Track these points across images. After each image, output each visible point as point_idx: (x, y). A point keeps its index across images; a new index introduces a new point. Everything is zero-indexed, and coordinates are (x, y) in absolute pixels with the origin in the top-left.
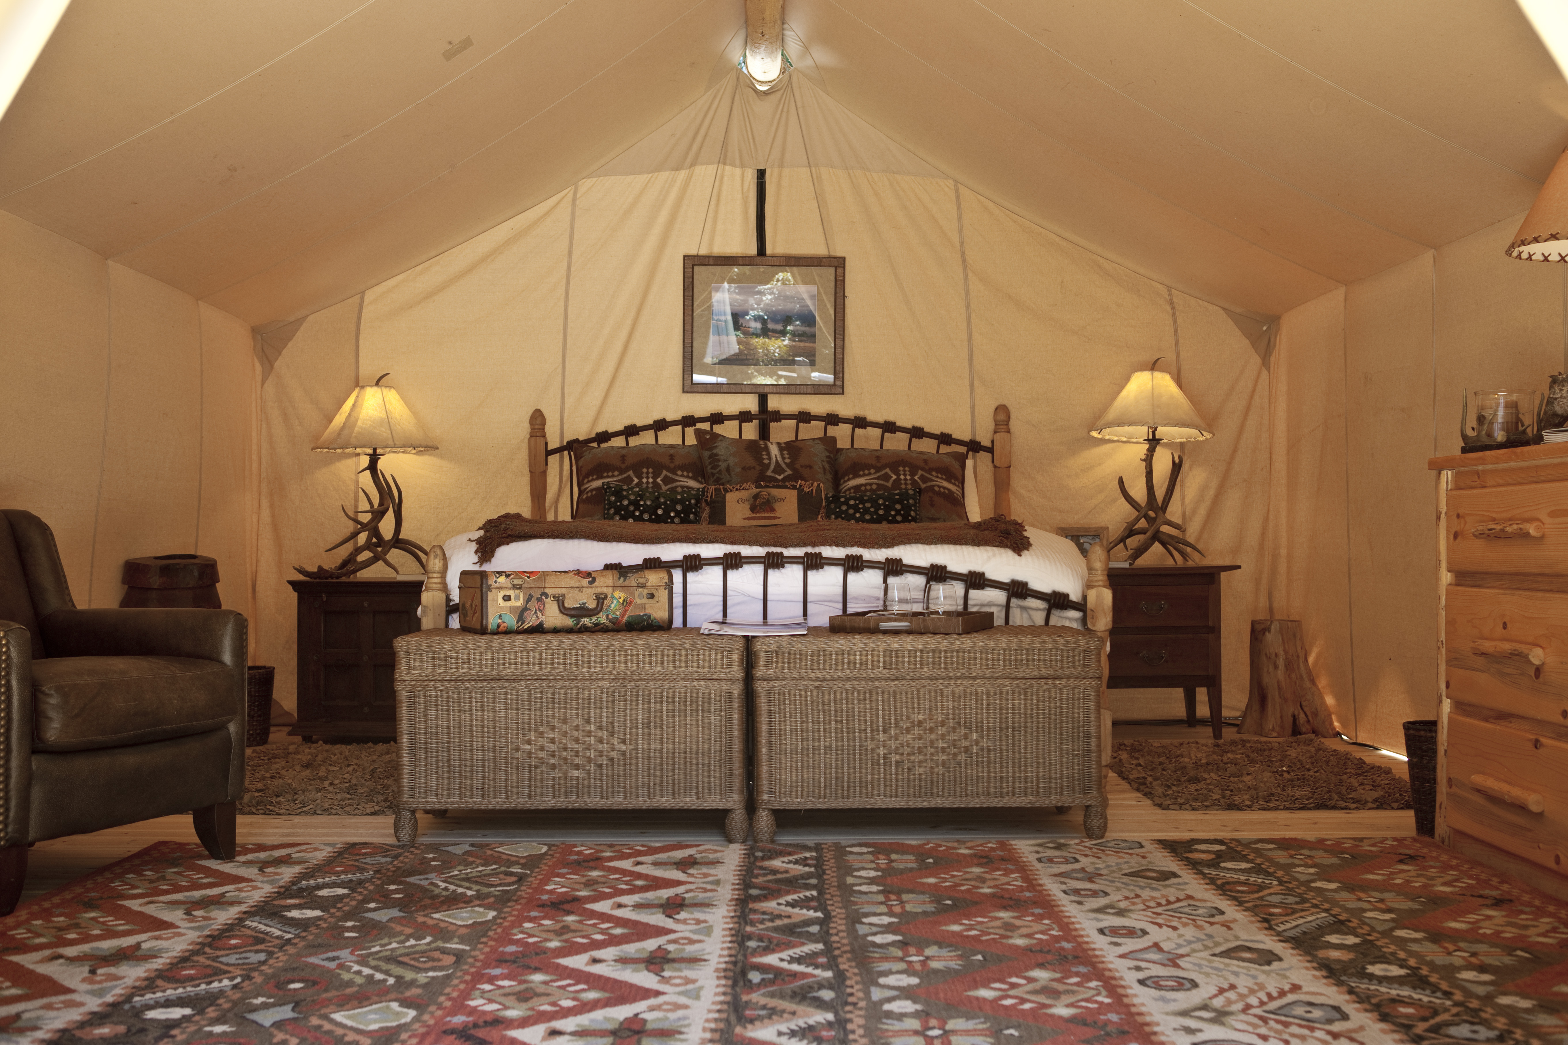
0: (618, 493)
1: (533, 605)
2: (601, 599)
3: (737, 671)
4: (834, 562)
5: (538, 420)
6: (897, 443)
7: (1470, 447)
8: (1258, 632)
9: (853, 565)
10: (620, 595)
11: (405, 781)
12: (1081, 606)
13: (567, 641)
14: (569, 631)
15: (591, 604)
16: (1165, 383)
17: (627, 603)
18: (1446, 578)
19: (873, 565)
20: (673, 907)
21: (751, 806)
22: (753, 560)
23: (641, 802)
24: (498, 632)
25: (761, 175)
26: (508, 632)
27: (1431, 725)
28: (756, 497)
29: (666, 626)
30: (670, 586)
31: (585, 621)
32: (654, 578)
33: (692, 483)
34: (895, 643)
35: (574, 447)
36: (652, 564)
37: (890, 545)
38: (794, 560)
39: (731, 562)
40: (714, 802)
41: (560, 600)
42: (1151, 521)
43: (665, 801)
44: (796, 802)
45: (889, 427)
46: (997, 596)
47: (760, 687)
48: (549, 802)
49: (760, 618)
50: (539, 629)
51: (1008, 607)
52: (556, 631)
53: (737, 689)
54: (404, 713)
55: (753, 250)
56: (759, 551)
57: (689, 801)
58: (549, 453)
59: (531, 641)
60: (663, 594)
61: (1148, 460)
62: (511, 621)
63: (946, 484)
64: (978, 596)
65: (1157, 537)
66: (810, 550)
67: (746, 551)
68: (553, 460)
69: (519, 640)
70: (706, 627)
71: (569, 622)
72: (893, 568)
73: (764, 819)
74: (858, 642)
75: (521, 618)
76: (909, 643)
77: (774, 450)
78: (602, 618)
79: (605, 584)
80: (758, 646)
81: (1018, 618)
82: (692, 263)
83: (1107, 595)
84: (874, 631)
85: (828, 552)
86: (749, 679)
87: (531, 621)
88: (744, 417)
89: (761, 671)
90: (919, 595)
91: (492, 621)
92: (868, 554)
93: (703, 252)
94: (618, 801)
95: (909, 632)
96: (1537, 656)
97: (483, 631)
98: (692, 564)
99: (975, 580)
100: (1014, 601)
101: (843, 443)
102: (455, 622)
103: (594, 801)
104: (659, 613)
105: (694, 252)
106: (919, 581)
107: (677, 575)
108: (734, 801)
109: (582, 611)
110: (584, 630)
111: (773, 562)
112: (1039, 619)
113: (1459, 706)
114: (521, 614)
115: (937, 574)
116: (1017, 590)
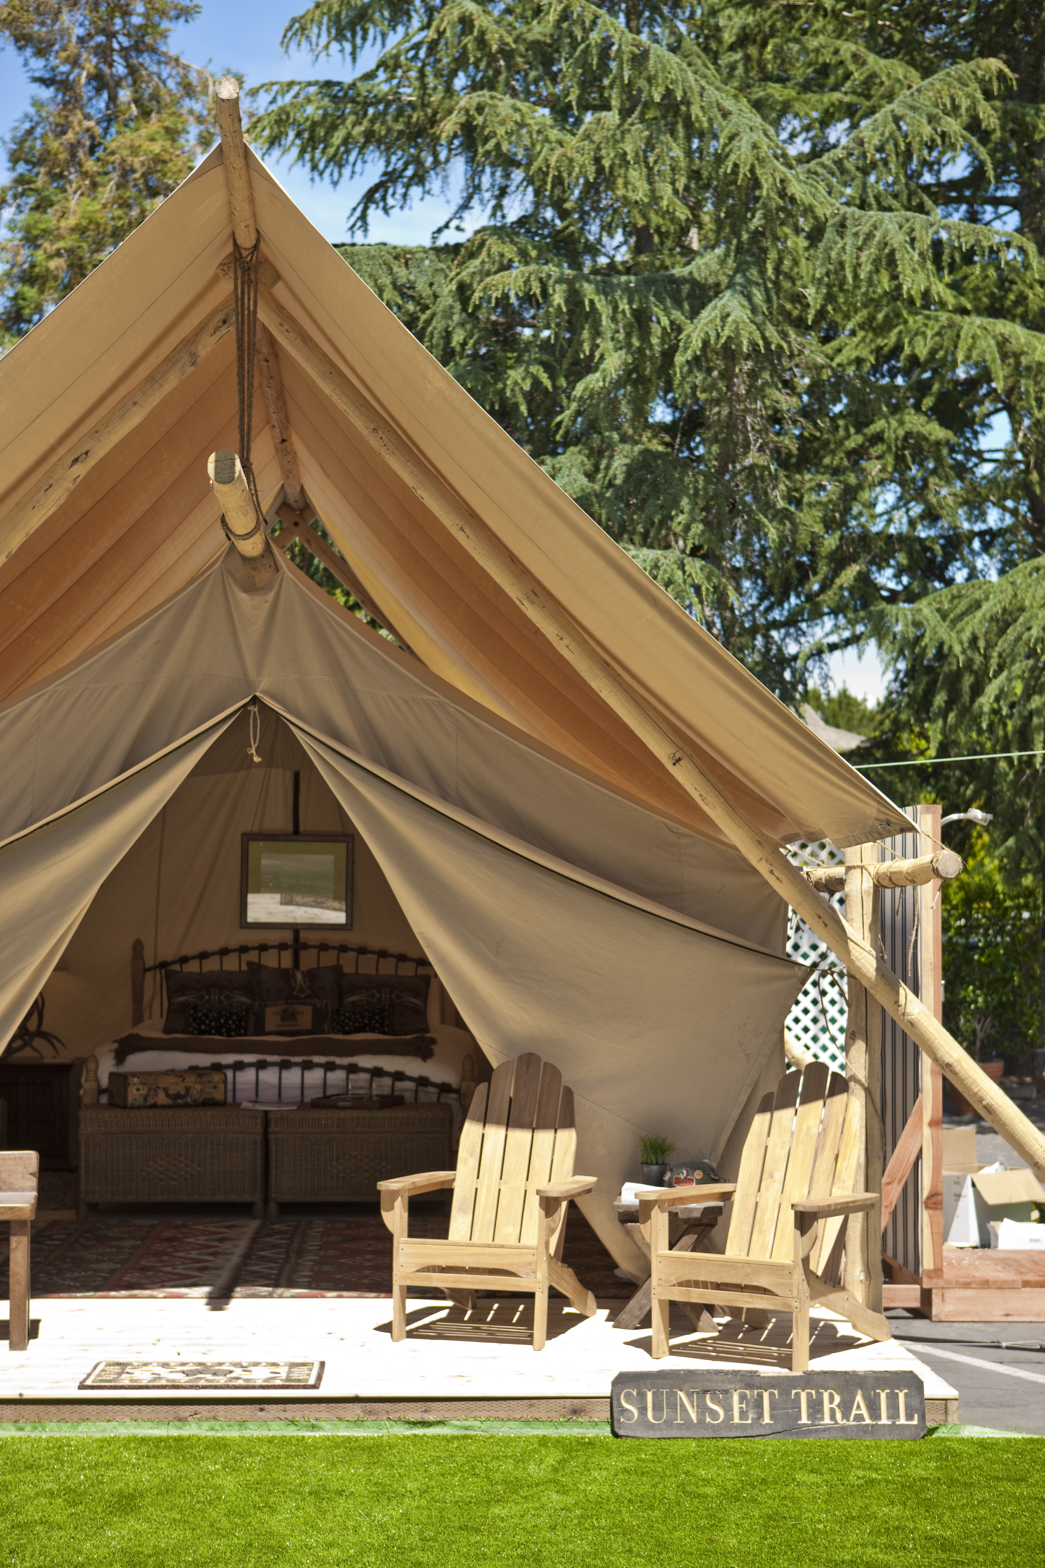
0: (195, 1008)
1: (152, 1093)
2: (188, 1089)
3: (259, 1129)
4: (319, 1065)
5: (138, 947)
6: (387, 968)
9: (330, 1067)
10: (198, 1087)
11: (83, 1187)
12: (458, 1091)
13: (170, 1113)
14: (170, 1107)
15: (183, 1092)
17: (201, 1091)
19: (341, 1067)
20: (221, 1240)
21: (266, 1201)
22: (273, 1064)
23: (208, 1198)
24: (132, 1108)
25: (297, 775)
26: (139, 1108)
28: (285, 1011)
29: (223, 1104)
30: (225, 1082)
31: (179, 1101)
32: (217, 1077)
33: (244, 999)
34: (343, 1114)
35: (163, 965)
36: (217, 1067)
37: (352, 1054)
38: (296, 1064)
39: (261, 1065)
40: (246, 1198)
41: (166, 1090)
43: (220, 1198)
44: (290, 1198)
45: (383, 954)
46: (410, 1085)
47: (272, 1137)
48: (159, 1198)
49: (276, 1097)
50: (154, 1106)
51: (416, 1091)
52: (164, 1107)
53: (259, 1138)
54: (83, 1151)
55: (290, 828)
56: (276, 1058)
57: (233, 1198)
58: (146, 970)
59: (151, 1113)
60: (222, 1086)
62: (140, 1101)
63: (413, 1000)
64: (400, 1085)
66: (306, 1058)
67: (270, 1058)
68: (149, 975)
69: (144, 1112)
70: (245, 1105)
71: (169, 1102)
72: (353, 1069)
73: (273, 1208)
74: (323, 1114)
75: (145, 1100)
76: (350, 1114)
77: (299, 976)
78: (189, 1100)
79: (190, 1080)
80: (271, 1116)
81: (422, 1098)
82: (248, 838)
84: (334, 1107)
85: (317, 1059)
86: (266, 1133)
87: (151, 1101)
88: (282, 947)
89: (272, 1128)
90: (366, 1085)
91: (130, 1100)
92: (339, 1061)
93: (256, 829)
94: (196, 1198)
95: (351, 1108)
97: (124, 1107)
98: (239, 1066)
99: (399, 1076)
100: (420, 1088)
101: (349, 968)
102: (104, 1099)
103: (183, 1198)
104: (219, 1096)
105: (248, 829)
106: (367, 1076)
107: (230, 1074)
108: (257, 1198)
109: (178, 1096)
110: (179, 1106)
111: (285, 1065)
112: (434, 1098)
114: (145, 1098)
115: (377, 1072)
116: (422, 1082)
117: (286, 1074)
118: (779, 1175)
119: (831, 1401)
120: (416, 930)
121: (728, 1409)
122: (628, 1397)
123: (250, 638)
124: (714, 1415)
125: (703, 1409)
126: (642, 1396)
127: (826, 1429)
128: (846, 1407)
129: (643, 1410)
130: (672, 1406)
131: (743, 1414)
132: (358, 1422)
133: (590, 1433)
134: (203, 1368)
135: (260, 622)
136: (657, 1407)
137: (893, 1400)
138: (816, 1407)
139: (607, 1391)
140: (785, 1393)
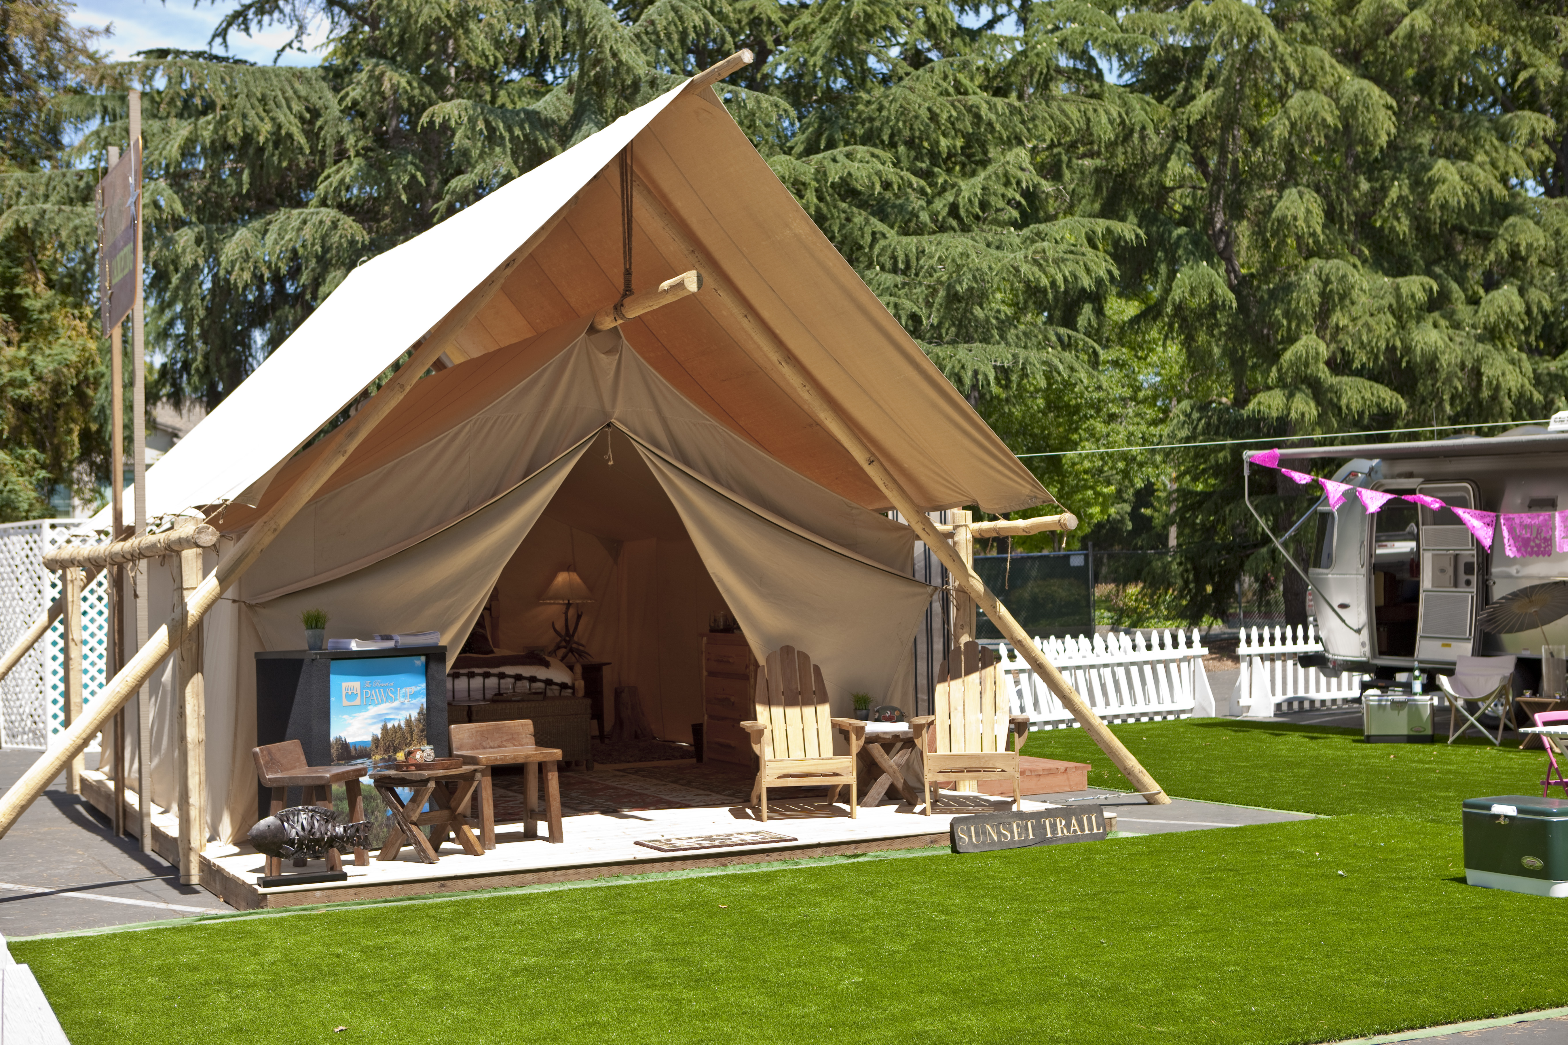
4: (479, 675)
7: (713, 630)
8: (618, 693)
9: (486, 675)
12: (572, 687)
16: (575, 577)
18: (705, 673)
19: (494, 675)
27: (701, 725)
37: (498, 666)
42: (568, 642)
46: (541, 685)
51: (546, 689)
61: (566, 613)
64: (534, 686)
65: (571, 650)
72: (502, 676)
83: (582, 683)
85: (477, 670)
90: (512, 686)
92: (494, 671)
96: (733, 699)
99: (533, 679)
100: (547, 687)
106: (512, 680)
112: (557, 693)
113: (710, 717)
115: (518, 677)
116: (548, 682)
117: (472, 681)
118: (961, 708)
119: (1060, 823)
120: (710, 571)
121: (1012, 833)
122: (962, 831)
123: (607, 383)
124: (1005, 836)
125: (999, 834)
126: (969, 830)
127: (1061, 839)
128: (1068, 826)
129: (970, 837)
130: (985, 832)
131: (1019, 835)
132: (820, 859)
133: (942, 852)
134: (710, 838)
135: (612, 373)
136: (977, 834)
137: (1089, 820)
138: (1054, 827)
139: (948, 829)
140: (1038, 822)
